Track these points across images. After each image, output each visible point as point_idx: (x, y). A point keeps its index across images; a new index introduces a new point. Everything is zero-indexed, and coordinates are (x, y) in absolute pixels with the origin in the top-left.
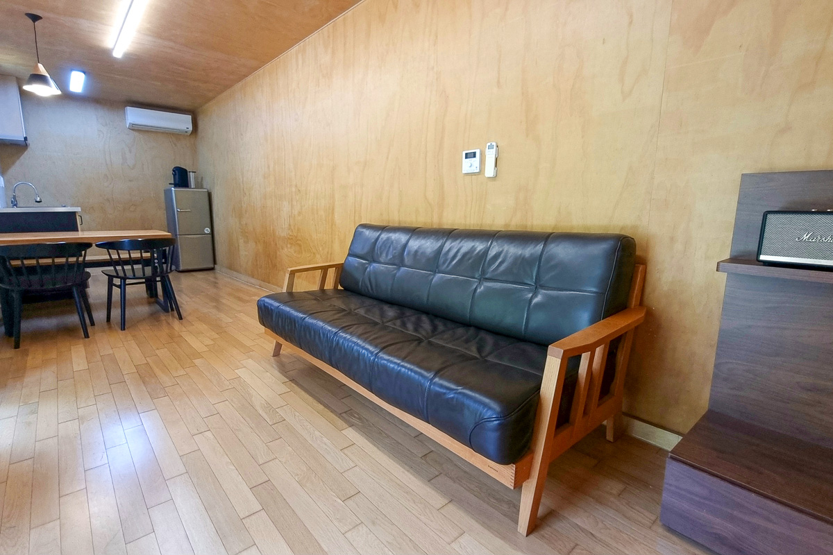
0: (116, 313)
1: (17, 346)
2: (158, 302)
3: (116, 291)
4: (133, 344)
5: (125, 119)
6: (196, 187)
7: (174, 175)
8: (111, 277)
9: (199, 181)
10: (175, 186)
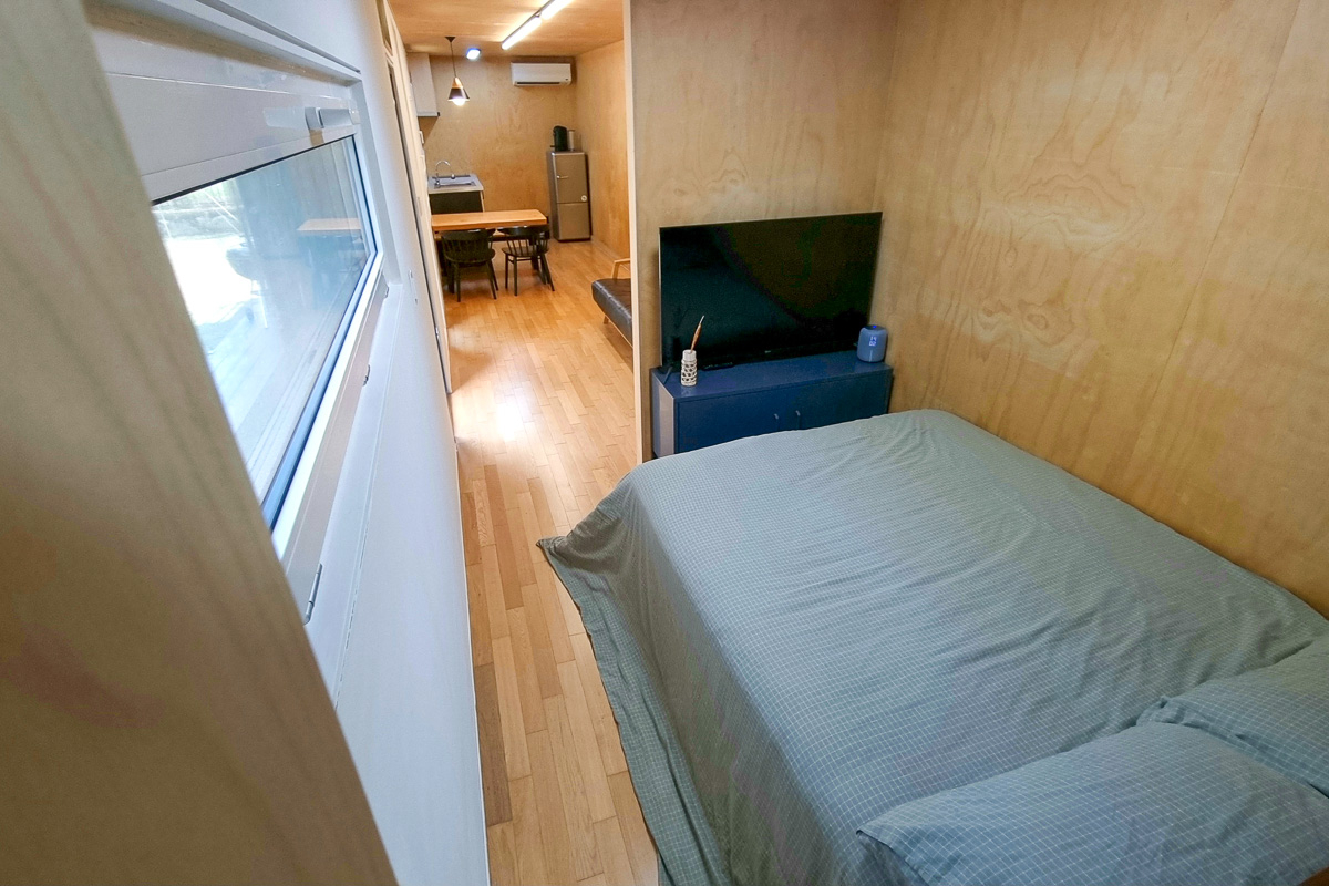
0: (511, 281)
1: (459, 301)
2: (538, 274)
3: (511, 265)
4: (522, 306)
5: (510, 76)
6: (575, 150)
7: (555, 136)
8: (507, 255)
9: (578, 140)
10: (556, 151)
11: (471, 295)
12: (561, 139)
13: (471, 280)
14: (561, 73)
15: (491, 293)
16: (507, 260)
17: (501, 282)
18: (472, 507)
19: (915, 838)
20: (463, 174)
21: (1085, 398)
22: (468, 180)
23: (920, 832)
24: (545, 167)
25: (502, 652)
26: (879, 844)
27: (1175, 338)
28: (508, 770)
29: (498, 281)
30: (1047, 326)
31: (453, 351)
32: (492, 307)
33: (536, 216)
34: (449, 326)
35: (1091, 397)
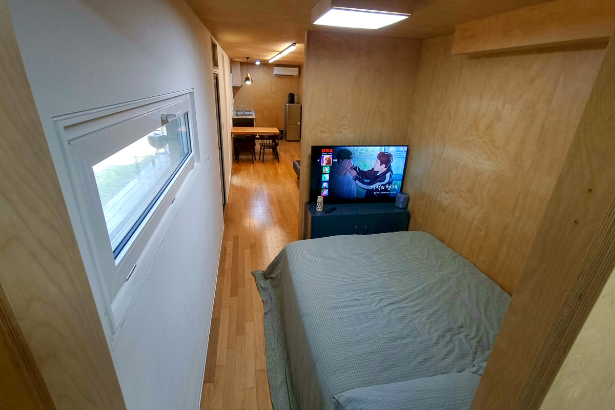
0: (262, 157)
1: (238, 163)
2: (274, 155)
3: (262, 150)
4: (264, 168)
5: (273, 71)
6: (297, 103)
7: (289, 97)
8: (261, 146)
9: (299, 99)
10: (289, 103)
11: (244, 161)
12: (292, 98)
13: (245, 155)
14: (294, 72)
15: (252, 161)
16: (261, 148)
17: (257, 157)
18: (225, 252)
19: (350, 401)
20: (249, 110)
21: (481, 233)
22: (250, 113)
23: (353, 399)
24: (284, 109)
25: (225, 315)
26: (338, 402)
27: (513, 213)
28: (217, 362)
29: (256, 157)
30: (467, 201)
31: (232, 185)
32: (251, 167)
33: (275, 131)
34: (232, 174)
35: (483, 234)
